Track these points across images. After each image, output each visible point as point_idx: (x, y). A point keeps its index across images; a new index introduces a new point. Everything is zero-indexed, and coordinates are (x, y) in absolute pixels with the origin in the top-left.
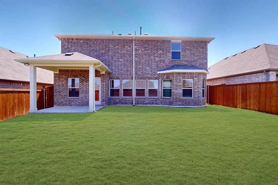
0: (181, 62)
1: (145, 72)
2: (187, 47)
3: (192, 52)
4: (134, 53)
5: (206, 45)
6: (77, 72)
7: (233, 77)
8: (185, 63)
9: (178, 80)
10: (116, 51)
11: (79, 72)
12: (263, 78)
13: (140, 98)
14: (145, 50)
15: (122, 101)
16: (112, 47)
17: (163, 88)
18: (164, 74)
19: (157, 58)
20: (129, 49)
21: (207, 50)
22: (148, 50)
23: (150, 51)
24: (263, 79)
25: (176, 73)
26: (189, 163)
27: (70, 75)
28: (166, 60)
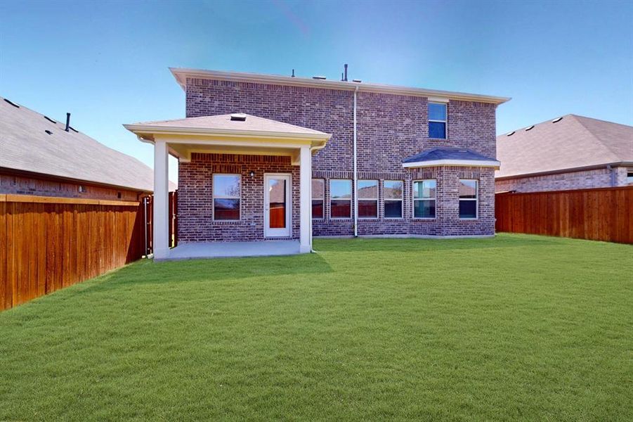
0: (449, 144)
1: (378, 163)
2: (460, 114)
3: (469, 125)
4: (355, 122)
5: (494, 112)
6: (236, 160)
7: (535, 178)
8: (456, 146)
9: (451, 182)
10: (317, 115)
11: (241, 160)
12: (602, 179)
13: (368, 221)
14: (378, 116)
15: (330, 228)
16: (307, 104)
17: (413, 199)
18: (418, 169)
19: (400, 134)
20: (344, 111)
21: (494, 122)
22: (385, 116)
23: (387, 119)
24: (602, 181)
25: (447, 167)
26: (448, 371)
27: (218, 167)
28: (418, 139)
